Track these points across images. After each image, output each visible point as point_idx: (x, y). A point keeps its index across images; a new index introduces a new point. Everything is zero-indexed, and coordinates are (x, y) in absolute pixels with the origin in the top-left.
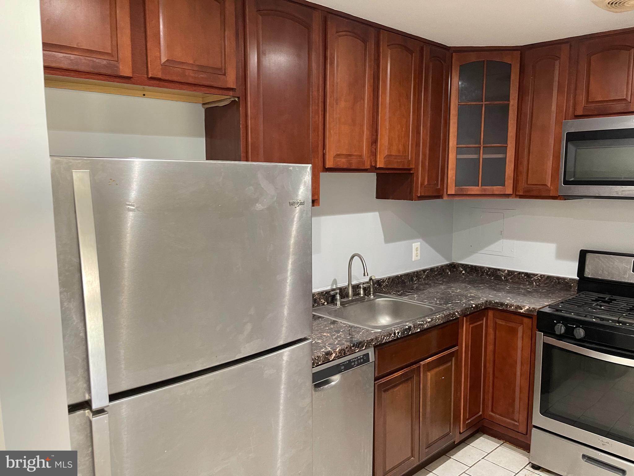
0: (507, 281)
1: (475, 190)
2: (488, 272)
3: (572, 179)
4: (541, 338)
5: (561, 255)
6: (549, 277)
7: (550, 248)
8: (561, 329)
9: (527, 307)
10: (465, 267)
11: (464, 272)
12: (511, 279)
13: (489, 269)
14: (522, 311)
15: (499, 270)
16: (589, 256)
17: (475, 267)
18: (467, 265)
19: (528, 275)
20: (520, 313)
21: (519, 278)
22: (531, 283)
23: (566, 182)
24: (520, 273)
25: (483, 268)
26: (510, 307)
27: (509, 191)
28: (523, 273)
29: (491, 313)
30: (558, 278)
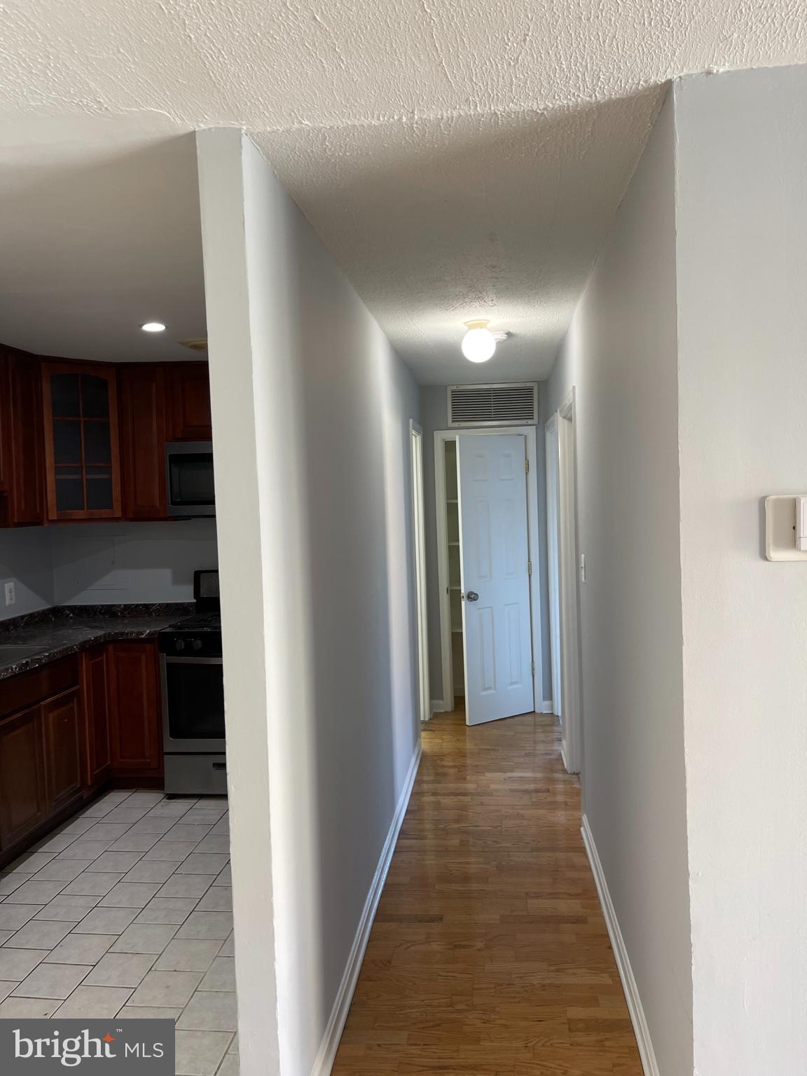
0: (124, 616)
1: (81, 514)
2: (101, 610)
3: (179, 500)
4: (165, 659)
5: (177, 580)
6: (168, 604)
7: (167, 574)
8: (181, 645)
9: (148, 631)
10: (72, 609)
11: (71, 615)
12: (129, 613)
13: (103, 606)
14: (143, 636)
15: (114, 606)
16: (203, 576)
17: (86, 606)
18: (75, 606)
19: (147, 606)
20: (142, 639)
21: (137, 612)
22: (150, 615)
23: (174, 503)
24: (137, 606)
25: (95, 606)
26: (131, 634)
27: (118, 514)
28: (141, 605)
29: (111, 648)
30: (177, 604)
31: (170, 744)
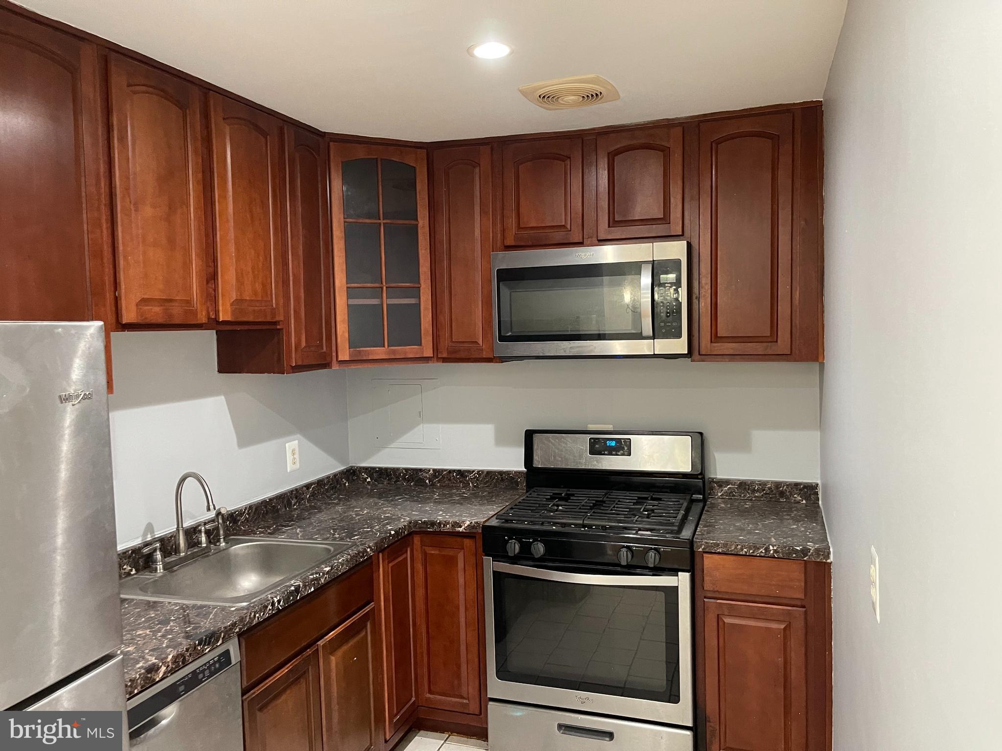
0: (433, 485)
1: (379, 352)
2: (405, 475)
3: (510, 334)
4: (490, 565)
5: (501, 440)
6: (489, 473)
7: (487, 431)
8: (514, 547)
9: (468, 523)
10: (370, 471)
11: (369, 480)
12: (439, 481)
13: (407, 470)
14: (461, 529)
15: (421, 470)
16: (537, 438)
17: (386, 469)
18: (374, 468)
19: (461, 473)
20: (459, 532)
21: (450, 480)
22: (466, 485)
23: (502, 339)
24: (450, 472)
25: (398, 469)
26: (445, 525)
27: (428, 353)
28: (454, 471)
29: (417, 540)
30: (501, 473)
31: (496, 687)
